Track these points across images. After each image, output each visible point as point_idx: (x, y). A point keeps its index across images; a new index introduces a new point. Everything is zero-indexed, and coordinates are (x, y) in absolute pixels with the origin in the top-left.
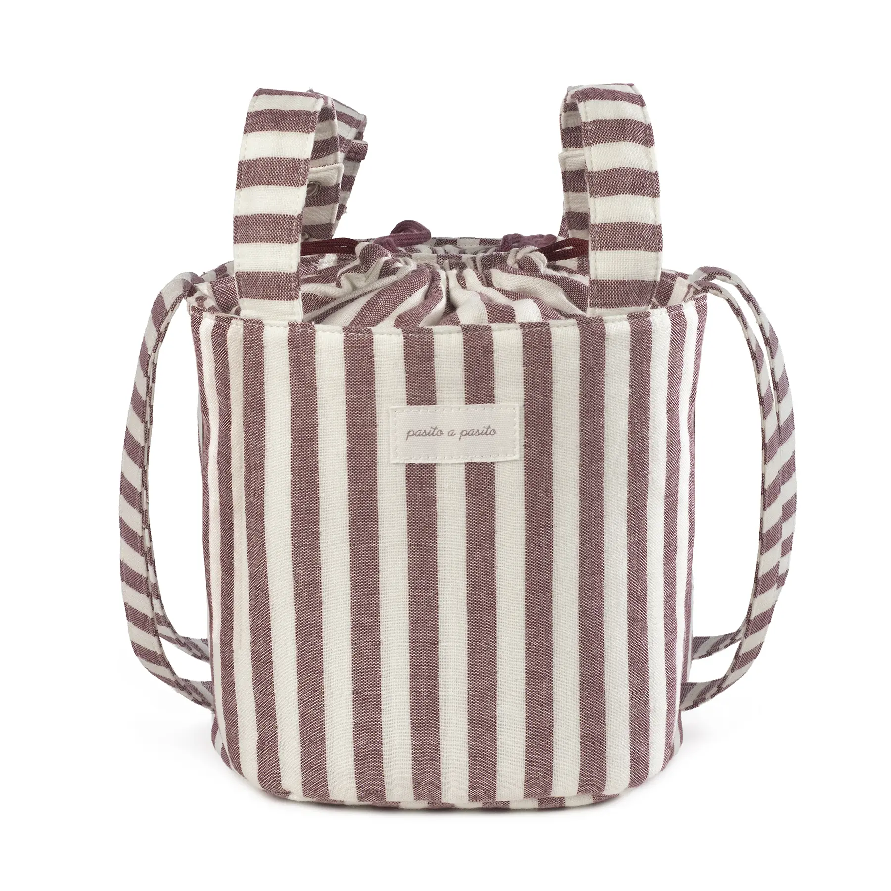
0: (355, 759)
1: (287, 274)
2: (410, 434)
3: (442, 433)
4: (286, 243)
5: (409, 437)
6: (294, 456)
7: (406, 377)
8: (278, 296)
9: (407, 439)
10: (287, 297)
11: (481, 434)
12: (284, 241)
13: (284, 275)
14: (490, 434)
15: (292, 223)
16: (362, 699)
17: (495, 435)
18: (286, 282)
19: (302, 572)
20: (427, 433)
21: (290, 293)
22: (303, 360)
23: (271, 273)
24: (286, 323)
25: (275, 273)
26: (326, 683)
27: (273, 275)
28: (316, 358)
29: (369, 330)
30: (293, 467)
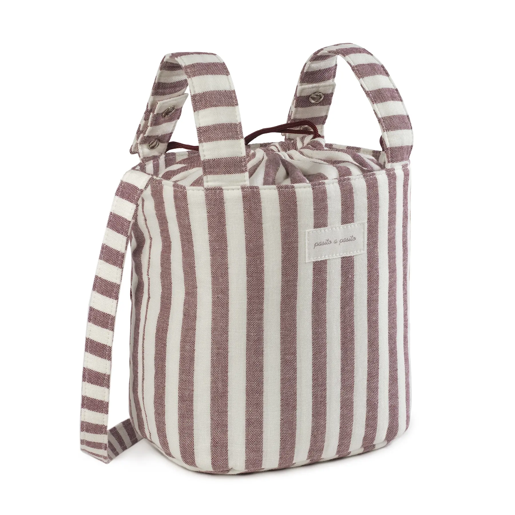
0: (281, 440)
1: (240, 157)
2: (316, 245)
3: (331, 243)
4: (236, 139)
5: (316, 247)
6: (249, 265)
7: (314, 212)
8: (235, 171)
9: (314, 248)
10: (240, 171)
11: (349, 240)
12: (235, 138)
13: (238, 158)
14: (353, 240)
15: (237, 128)
16: (286, 404)
17: (355, 240)
18: (240, 163)
19: (252, 334)
20: (324, 243)
21: (242, 169)
22: (253, 207)
23: (230, 157)
24: (240, 187)
25: (232, 157)
26: (265, 399)
27: (231, 159)
28: (262, 206)
29: (293, 186)
30: (248, 272)
